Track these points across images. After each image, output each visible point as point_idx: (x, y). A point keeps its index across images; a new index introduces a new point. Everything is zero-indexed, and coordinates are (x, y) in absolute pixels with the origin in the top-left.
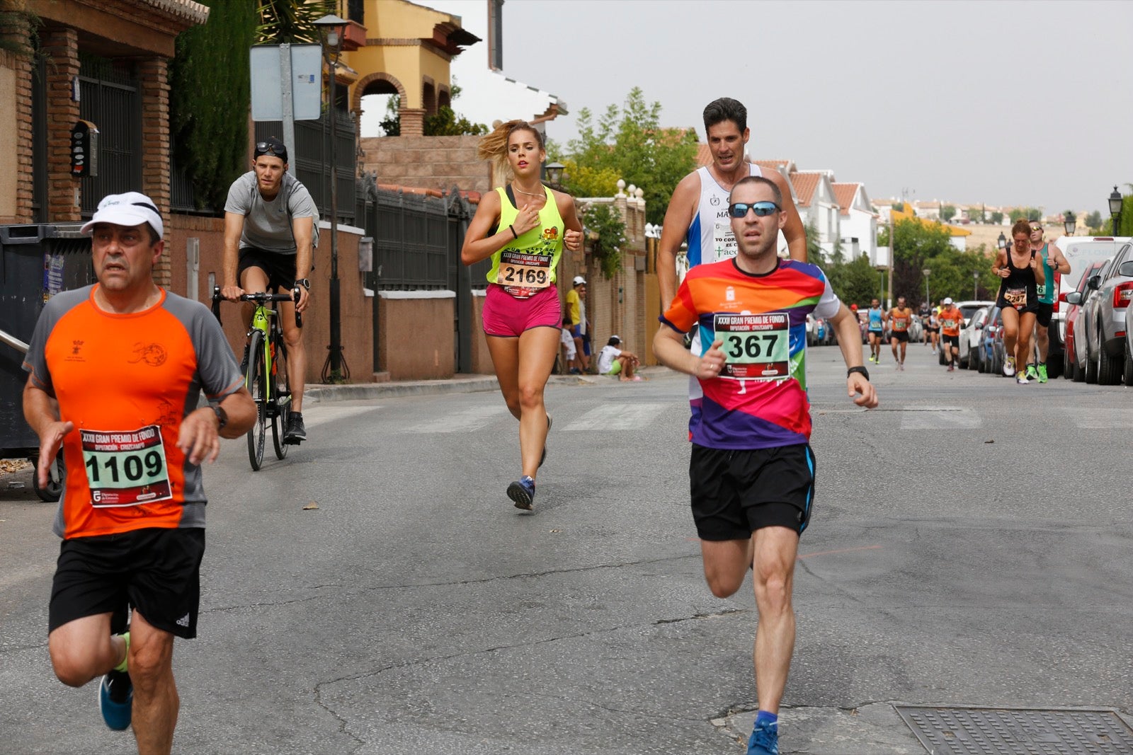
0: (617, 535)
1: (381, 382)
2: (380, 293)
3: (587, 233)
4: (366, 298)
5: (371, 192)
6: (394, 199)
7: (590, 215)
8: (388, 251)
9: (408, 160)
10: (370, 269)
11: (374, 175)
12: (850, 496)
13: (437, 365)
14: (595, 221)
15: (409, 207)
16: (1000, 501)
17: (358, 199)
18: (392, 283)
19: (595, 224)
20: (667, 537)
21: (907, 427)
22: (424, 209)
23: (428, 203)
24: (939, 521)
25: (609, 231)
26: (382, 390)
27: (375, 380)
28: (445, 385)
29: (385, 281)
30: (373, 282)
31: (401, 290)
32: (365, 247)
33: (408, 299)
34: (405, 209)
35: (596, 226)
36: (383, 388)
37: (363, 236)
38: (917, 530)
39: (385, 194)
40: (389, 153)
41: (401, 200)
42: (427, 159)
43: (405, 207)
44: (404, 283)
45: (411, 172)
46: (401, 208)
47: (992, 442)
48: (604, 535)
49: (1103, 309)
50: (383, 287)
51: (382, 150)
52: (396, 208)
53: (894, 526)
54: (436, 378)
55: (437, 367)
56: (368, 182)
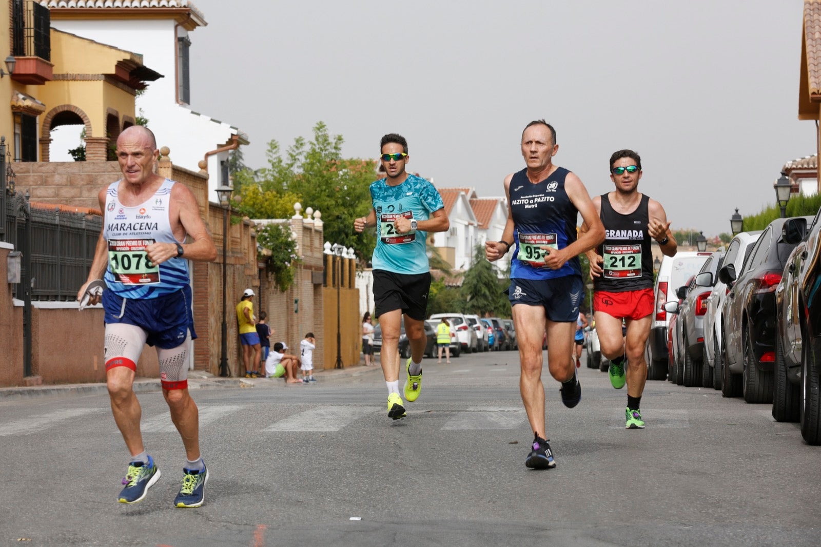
0: (86, 543)
1: (31, 385)
2: (33, 303)
3: (260, 250)
4: (16, 308)
5: (23, 209)
6: (50, 217)
7: (264, 234)
8: (43, 265)
9: (82, 183)
10: (18, 280)
11: (27, 194)
12: (347, 498)
13: (96, 368)
14: (268, 239)
15: (66, 224)
16: (494, 502)
17: (7, 216)
18: (48, 294)
19: (268, 242)
20: (137, 544)
21: (448, 428)
22: (84, 226)
23: (87, 221)
24: (423, 523)
25: (281, 248)
26: (10, 394)
27: (25, 384)
28: (86, 388)
29: (40, 291)
30: (26, 293)
31: (58, 301)
32: (13, 260)
33: (64, 309)
34: (61, 226)
35: (269, 244)
36: (11, 391)
37: (11, 250)
38: (395, 534)
39: (40, 212)
40: (65, 177)
41: (57, 218)
42: (99, 182)
43: (62, 223)
44: (60, 294)
45: (85, 194)
46: (57, 225)
47: (516, 443)
48: (73, 543)
49: (687, 317)
50: (37, 298)
51: (58, 174)
52: (52, 224)
53: (376, 529)
54: (94, 382)
55: (96, 371)
56: (20, 200)
